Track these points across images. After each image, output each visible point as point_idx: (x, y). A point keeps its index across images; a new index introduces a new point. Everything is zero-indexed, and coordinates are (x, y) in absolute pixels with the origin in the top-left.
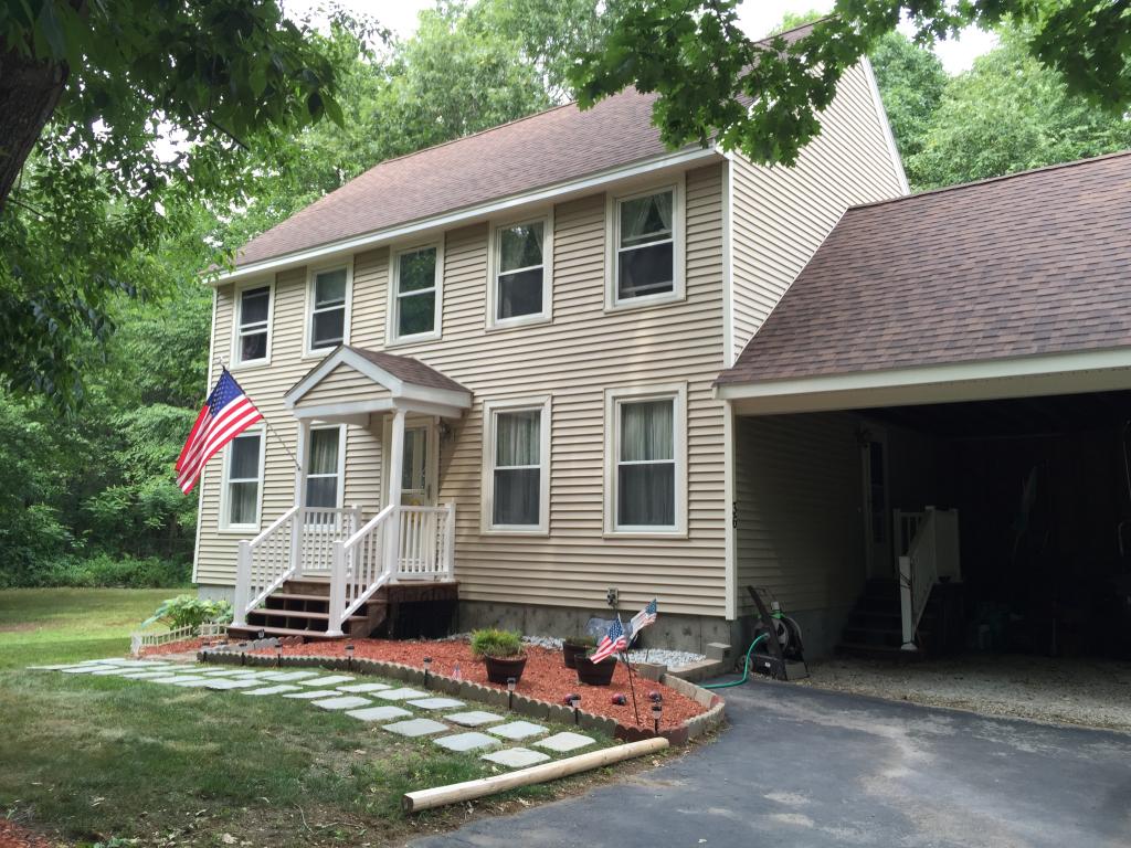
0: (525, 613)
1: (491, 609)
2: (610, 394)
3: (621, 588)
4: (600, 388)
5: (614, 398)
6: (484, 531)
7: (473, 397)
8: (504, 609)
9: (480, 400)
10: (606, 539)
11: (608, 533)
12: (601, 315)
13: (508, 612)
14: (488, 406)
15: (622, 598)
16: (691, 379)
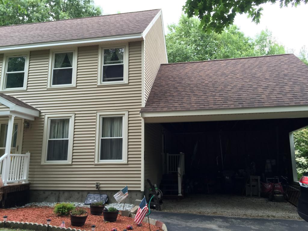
0: (60, 193)
1: (44, 193)
2: (99, 114)
3: (101, 182)
4: (95, 112)
5: (100, 115)
6: (43, 163)
7: (40, 113)
8: (50, 192)
9: (43, 114)
10: (95, 165)
11: (96, 162)
12: (96, 86)
13: (52, 193)
14: (47, 116)
15: (101, 186)
16: (130, 110)
